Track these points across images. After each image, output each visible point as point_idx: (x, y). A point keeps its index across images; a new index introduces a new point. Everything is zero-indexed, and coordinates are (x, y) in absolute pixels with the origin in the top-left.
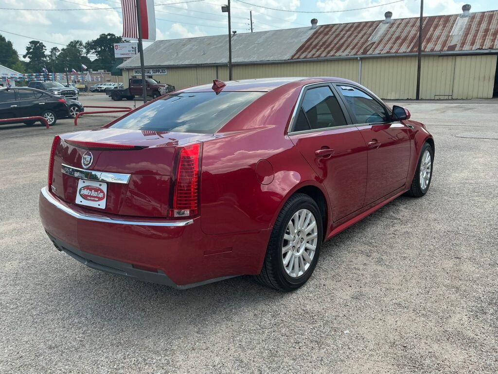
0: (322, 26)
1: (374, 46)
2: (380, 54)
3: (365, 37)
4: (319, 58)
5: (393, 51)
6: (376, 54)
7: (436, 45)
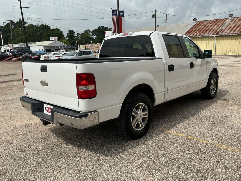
0: (199, 21)
1: (222, 31)
2: (225, 34)
3: (219, 26)
4: (196, 36)
5: (231, 33)
6: (223, 35)
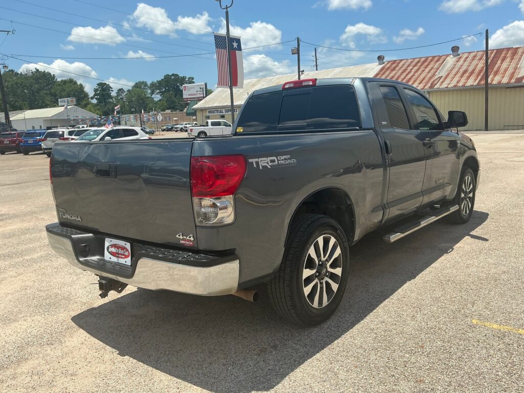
0: (389, 62)
1: (441, 80)
2: (447, 87)
3: (433, 71)
5: (460, 84)
6: (443, 88)
7: (503, 78)
